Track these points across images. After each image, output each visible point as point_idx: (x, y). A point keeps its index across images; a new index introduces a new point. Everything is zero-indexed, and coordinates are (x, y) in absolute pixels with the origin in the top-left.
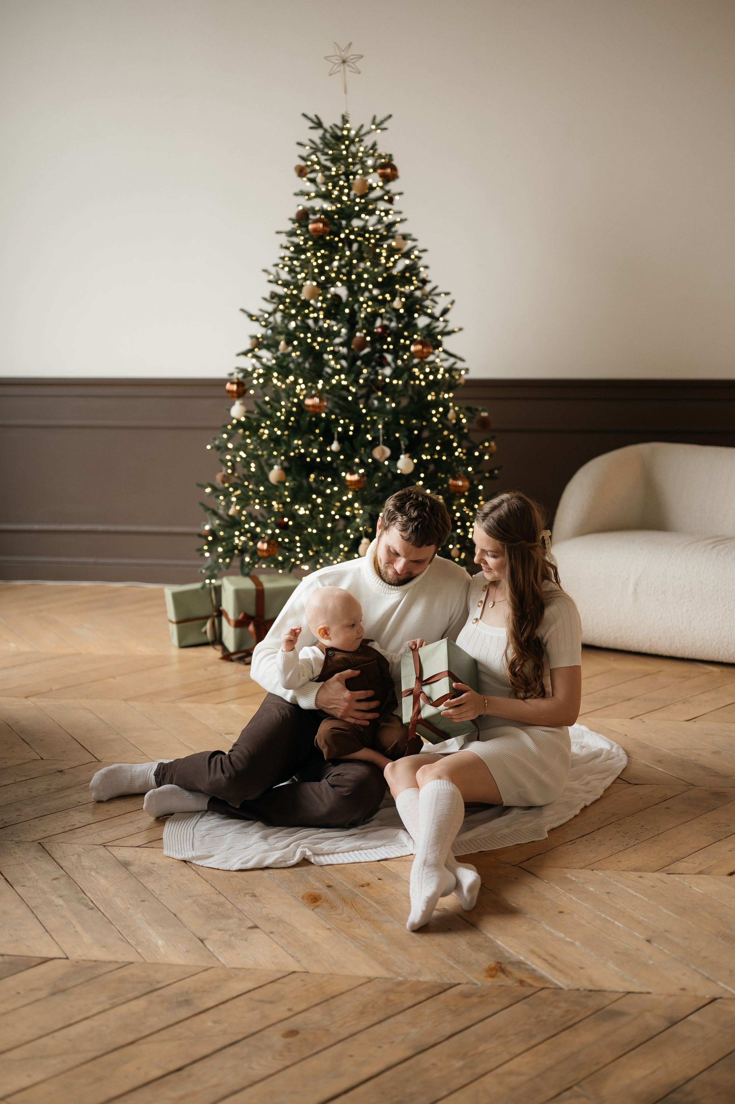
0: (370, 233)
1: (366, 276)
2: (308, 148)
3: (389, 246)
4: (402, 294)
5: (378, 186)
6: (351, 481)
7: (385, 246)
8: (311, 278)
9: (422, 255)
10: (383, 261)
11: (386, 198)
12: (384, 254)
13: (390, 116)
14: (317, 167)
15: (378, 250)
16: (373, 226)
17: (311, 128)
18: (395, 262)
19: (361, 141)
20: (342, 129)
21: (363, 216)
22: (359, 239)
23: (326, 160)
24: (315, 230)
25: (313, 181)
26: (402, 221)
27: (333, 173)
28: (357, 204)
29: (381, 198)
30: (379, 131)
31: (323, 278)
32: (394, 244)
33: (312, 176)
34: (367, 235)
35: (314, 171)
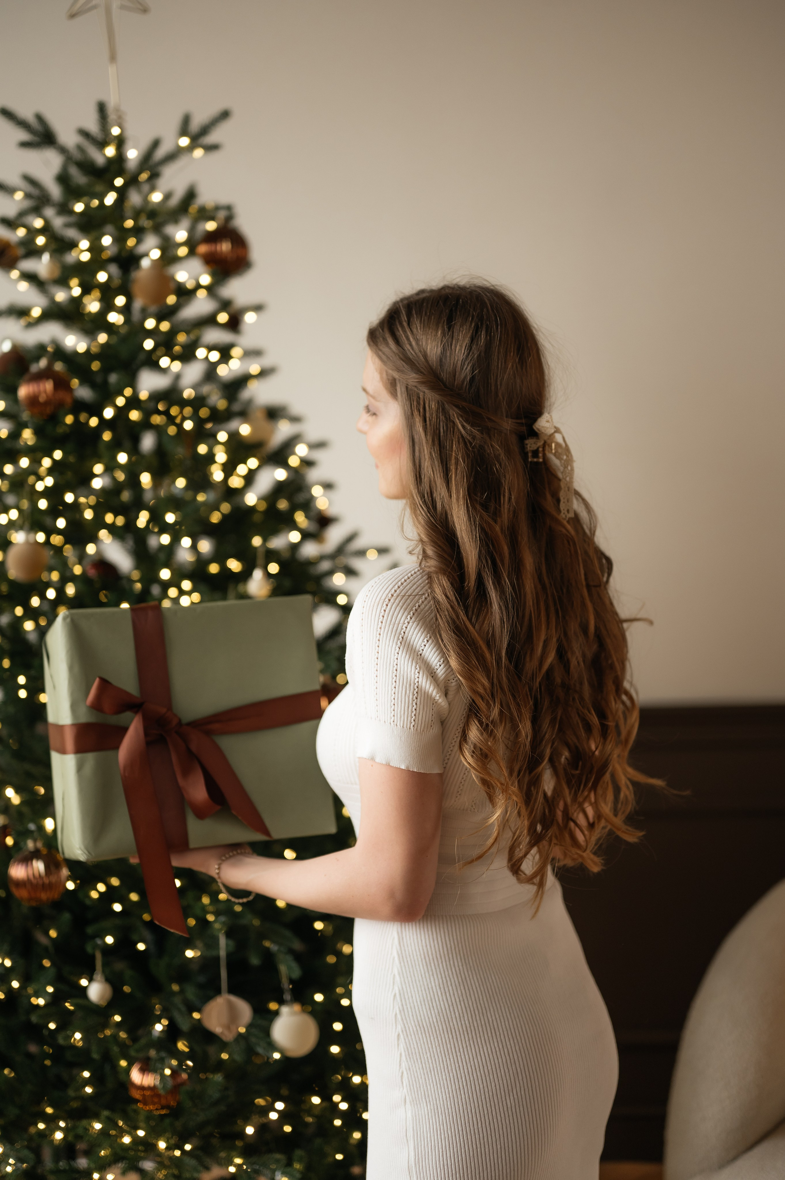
0: (183, 403)
1: (170, 518)
2: (19, 195)
3: (234, 436)
4: (271, 555)
5: (198, 286)
6: (142, 1088)
7: (222, 436)
8: (27, 525)
9: (318, 455)
10: (218, 475)
11: (223, 318)
12: (221, 457)
13: (225, 115)
14: (41, 241)
15: (202, 449)
16: (194, 387)
17: (24, 145)
18: (250, 478)
19: (154, 176)
20: (102, 144)
21: (165, 362)
22: (157, 419)
23: (67, 225)
24: (33, 401)
25: (30, 277)
26: (264, 373)
27: (85, 257)
28: (150, 334)
29: (210, 320)
30: (199, 153)
31: (61, 523)
32: (245, 430)
33: (29, 265)
34: (174, 411)
35: (34, 252)
